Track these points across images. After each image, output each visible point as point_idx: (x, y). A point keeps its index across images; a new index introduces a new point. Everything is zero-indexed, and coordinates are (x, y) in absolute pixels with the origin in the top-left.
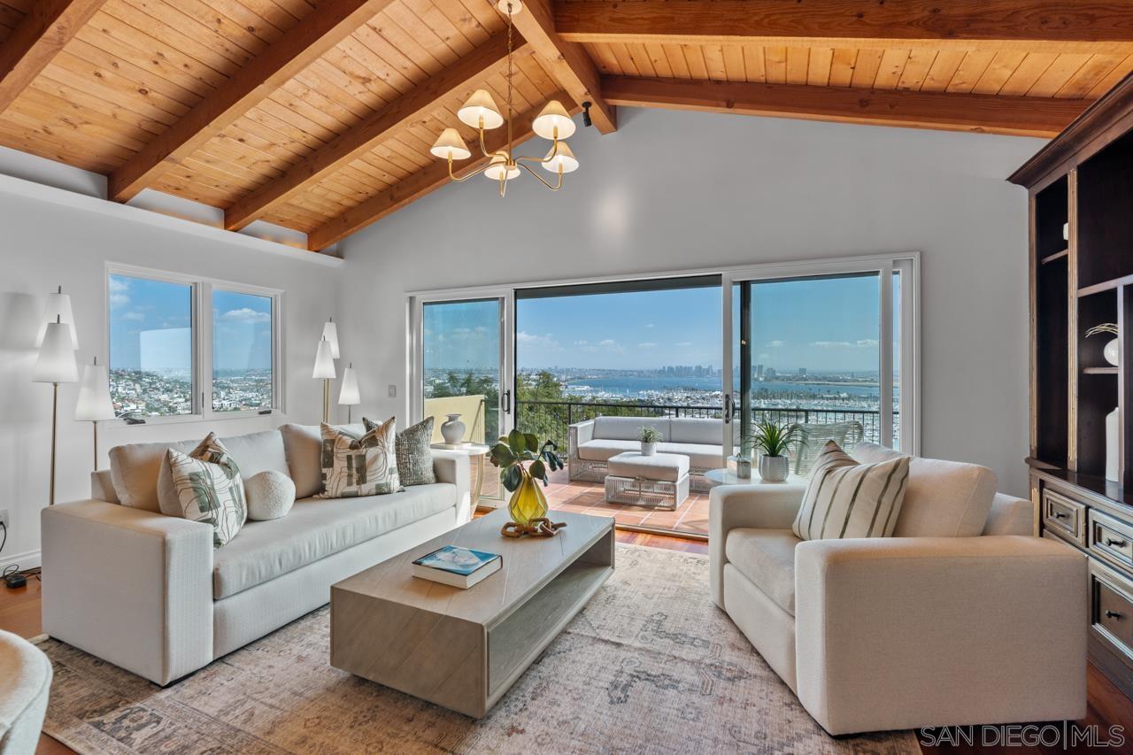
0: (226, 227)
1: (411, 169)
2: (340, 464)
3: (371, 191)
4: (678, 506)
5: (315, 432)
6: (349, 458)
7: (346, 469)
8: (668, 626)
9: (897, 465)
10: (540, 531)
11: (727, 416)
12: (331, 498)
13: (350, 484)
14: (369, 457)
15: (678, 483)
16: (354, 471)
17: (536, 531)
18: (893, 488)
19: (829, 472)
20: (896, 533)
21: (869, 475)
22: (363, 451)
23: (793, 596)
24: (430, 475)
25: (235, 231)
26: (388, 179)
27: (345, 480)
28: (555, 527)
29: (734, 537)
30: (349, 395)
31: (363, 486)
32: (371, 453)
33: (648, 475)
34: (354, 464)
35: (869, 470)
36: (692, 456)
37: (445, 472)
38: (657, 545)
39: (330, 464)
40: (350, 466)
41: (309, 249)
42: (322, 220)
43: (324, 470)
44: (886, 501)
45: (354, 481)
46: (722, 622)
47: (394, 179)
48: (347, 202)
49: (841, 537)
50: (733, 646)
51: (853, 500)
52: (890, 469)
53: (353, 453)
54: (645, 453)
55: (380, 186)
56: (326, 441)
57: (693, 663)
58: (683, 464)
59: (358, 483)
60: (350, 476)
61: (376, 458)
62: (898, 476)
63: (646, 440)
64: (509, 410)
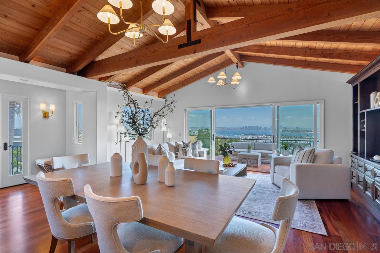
0: (143, 93)
1: (188, 78)
2: (181, 151)
3: (177, 83)
4: (259, 166)
5: (174, 144)
6: (183, 150)
7: (182, 152)
8: (261, 186)
9: (312, 149)
10: (231, 165)
11: (273, 141)
12: (179, 159)
13: (183, 156)
14: (187, 150)
15: (258, 160)
16: (184, 153)
17: (230, 165)
18: (312, 154)
19: (298, 152)
20: (313, 163)
21: (307, 152)
22: (186, 148)
23: (290, 175)
24: (198, 155)
25: (145, 94)
26: (182, 80)
27: (182, 155)
28: (234, 165)
29: (276, 167)
30: (169, 135)
31: (186, 156)
32: (187, 149)
33: (250, 158)
34: (184, 151)
35: (306, 151)
36: (262, 153)
37: (201, 154)
38: (255, 173)
39: (178, 151)
40: (183, 152)
41: (159, 97)
42: (163, 90)
43: (177, 153)
44: (310, 157)
45: (184, 155)
46: (274, 186)
47: (184, 80)
48: (170, 86)
49: (301, 163)
50: (277, 189)
51: (303, 157)
52: (311, 150)
53: (184, 149)
54: (249, 152)
55: (180, 81)
56: (177, 146)
57: (268, 191)
58: (260, 155)
59: (185, 156)
60: (183, 154)
61: (188, 150)
62: (313, 152)
63: (249, 148)
64: (213, 140)
